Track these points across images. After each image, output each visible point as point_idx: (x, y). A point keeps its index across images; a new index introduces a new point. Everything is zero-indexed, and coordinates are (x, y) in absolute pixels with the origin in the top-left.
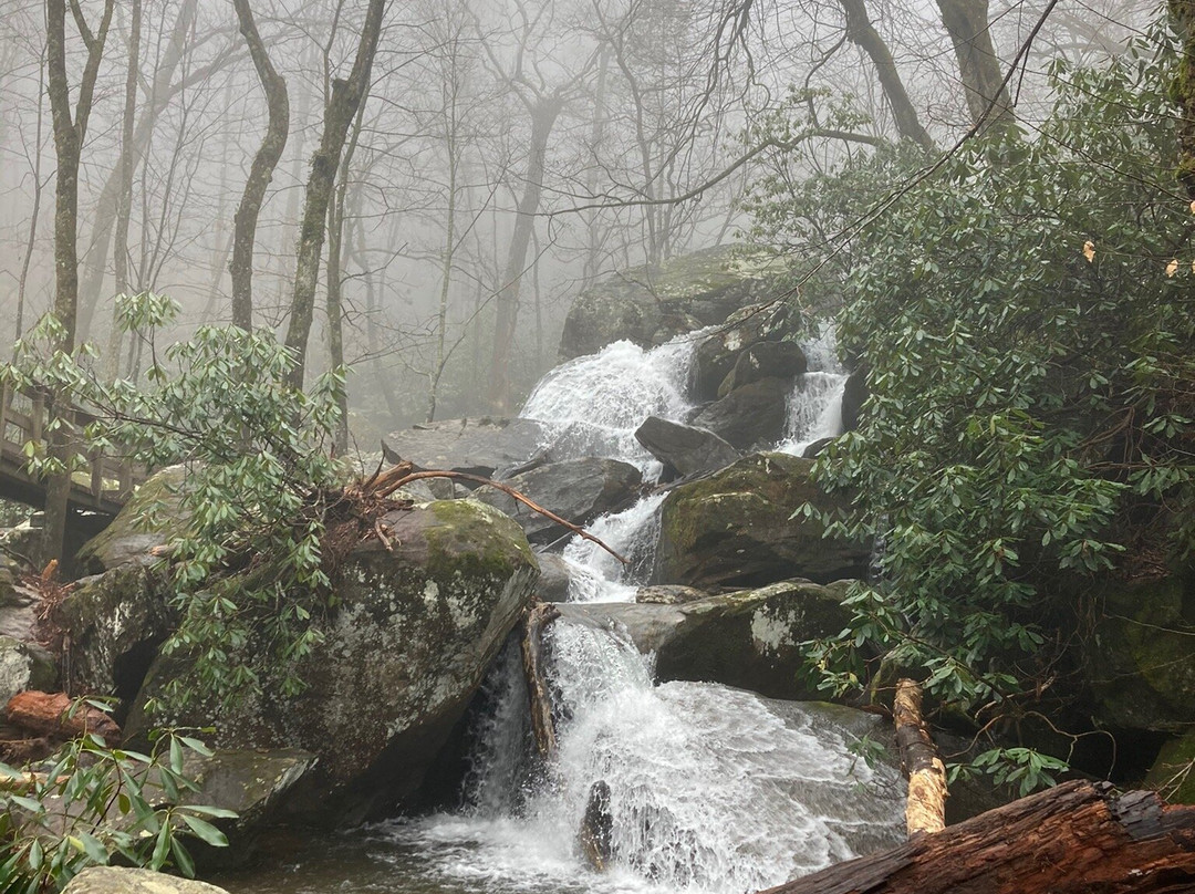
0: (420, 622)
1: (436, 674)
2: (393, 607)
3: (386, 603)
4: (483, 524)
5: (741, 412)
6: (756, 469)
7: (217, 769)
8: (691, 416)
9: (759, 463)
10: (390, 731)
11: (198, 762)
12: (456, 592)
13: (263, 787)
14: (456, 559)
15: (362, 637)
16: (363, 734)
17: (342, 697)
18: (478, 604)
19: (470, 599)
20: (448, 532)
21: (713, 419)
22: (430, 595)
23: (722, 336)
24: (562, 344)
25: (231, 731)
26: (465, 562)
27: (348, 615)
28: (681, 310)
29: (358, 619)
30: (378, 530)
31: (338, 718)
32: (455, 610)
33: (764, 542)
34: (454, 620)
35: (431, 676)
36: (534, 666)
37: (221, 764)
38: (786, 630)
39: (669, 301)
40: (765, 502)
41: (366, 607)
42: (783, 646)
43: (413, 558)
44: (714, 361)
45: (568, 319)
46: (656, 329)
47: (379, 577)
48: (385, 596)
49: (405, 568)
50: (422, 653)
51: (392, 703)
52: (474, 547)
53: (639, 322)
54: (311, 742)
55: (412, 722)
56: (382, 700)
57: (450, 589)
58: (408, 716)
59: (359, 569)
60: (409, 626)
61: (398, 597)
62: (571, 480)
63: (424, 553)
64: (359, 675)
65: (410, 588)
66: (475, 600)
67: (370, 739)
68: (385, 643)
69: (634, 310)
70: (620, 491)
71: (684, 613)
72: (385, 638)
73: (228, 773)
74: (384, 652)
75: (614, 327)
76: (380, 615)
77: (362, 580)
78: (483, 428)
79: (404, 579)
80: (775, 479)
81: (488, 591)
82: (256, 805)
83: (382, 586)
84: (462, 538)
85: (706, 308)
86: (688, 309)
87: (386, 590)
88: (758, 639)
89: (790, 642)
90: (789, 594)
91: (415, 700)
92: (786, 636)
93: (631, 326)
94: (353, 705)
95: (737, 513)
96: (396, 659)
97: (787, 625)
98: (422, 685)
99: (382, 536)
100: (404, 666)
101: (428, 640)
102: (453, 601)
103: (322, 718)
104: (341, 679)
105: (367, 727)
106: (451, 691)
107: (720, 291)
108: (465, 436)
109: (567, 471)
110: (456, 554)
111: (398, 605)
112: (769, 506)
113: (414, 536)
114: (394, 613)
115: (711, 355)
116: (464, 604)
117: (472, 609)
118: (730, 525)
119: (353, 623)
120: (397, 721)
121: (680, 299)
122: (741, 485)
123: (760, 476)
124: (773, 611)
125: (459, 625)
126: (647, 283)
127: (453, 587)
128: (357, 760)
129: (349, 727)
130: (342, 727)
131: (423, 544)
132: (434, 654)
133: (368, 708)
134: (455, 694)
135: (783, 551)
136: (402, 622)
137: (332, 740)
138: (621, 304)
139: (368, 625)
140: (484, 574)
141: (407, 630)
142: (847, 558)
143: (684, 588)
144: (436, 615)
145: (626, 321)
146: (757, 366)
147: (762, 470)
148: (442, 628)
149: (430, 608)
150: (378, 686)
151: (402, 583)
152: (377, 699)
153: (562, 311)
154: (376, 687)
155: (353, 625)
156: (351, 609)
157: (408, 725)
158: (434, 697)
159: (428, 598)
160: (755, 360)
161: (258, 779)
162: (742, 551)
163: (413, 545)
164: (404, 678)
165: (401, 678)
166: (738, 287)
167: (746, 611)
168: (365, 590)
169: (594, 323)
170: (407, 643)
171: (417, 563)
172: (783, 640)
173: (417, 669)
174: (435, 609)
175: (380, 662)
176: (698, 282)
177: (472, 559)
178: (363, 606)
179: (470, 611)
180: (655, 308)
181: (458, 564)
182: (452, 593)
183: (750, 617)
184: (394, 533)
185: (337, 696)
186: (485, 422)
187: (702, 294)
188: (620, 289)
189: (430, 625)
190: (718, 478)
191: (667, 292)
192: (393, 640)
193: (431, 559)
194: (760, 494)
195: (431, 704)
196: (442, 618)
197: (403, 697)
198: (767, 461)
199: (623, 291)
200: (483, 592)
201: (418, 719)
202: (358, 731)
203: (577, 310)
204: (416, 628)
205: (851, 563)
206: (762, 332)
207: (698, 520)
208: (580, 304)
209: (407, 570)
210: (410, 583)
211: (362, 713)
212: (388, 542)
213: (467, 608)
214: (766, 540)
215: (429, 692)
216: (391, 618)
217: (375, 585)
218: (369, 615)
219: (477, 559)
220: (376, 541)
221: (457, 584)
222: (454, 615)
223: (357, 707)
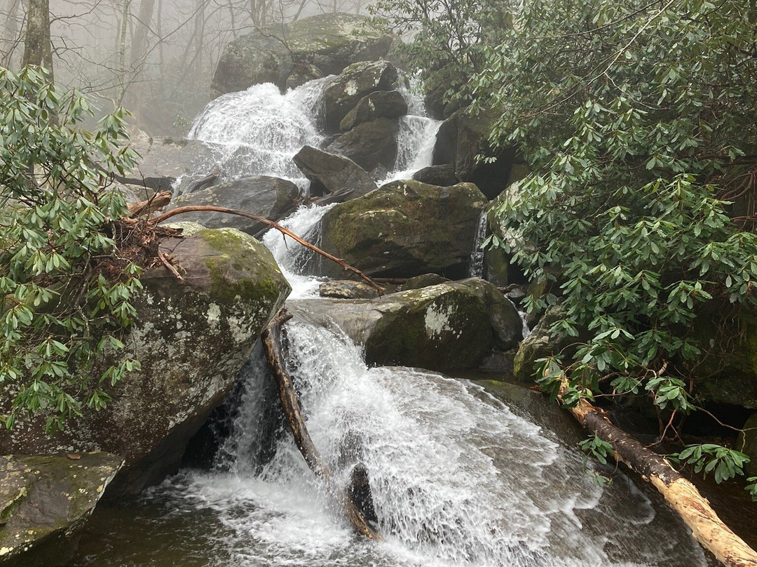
0: (203, 337)
1: (211, 377)
2: (179, 326)
3: (173, 322)
4: (250, 252)
5: (363, 143)
6: (397, 192)
7: (38, 480)
8: (325, 144)
9: (399, 187)
10: (172, 423)
11: (17, 473)
12: (236, 313)
13: (87, 497)
14: (235, 285)
15: (150, 349)
16: (147, 427)
17: (131, 399)
18: (254, 322)
19: (247, 318)
20: (225, 262)
21: (342, 147)
22: (213, 315)
23: (343, 84)
24: (214, 80)
25: (26, 426)
26: (243, 288)
27: (138, 332)
28: (307, 61)
29: (147, 336)
30: (163, 259)
31: (125, 414)
32: (234, 328)
33: (403, 246)
34: (233, 335)
35: (207, 378)
36: (278, 360)
37: (40, 474)
38: (446, 320)
39: (298, 53)
40: (404, 217)
41: (155, 326)
42: (443, 332)
43: (197, 284)
44: (337, 102)
45: (220, 61)
46: (290, 74)
47: (167, 299)
48: (173, 316)
49: (190, 292)
50: (203, 362)
51: (175, 402)
52: (248, 275)
53: (276, 68)
54: (101, 434)
55: (189, 415)
56: (166, 399)
57: (231, 311)
58: (186, 411)
59: (147, 293)
60: (193, 340)
61: (184, 317)
62: (251, 194)
63: (207, 280)
64: (146, 380)
65: (195, 309)
66: (251, 319)
67: (153, 429)
68: (170, 355)
69: (272, 59)
70: (287, 202)
71: (380, 312)
72: (171, 350)
73: (49, 483)
74: (169, 362)
75: (257, 71)
76: (168, 332)
77: (151, 303)
78: (166, 146)
79: (190, 302)
80: (410, 199)
81: (261, 311)
82: (84, 515)
83: (170, 308)
84: (237, 267)
85: (324, 61)
86: (312, 61)
87: (173, 311)
88: (429, 328)
89: (448, 328)
90: (449, 294)
91: (193, 398)
92: (446, 324)
93: (270, 71)
94: (140, 404)
95: (385, 225)
96: (180, 367)
97: (446, 316)
98: (200, 386)
99: (168, 265)
100: (186, 372)
101: (209, 352)
102: (233, 321)
103: (111, 414)
104: (130, 383)
105: (152, 421)
106: (219, 387)
107: (335, 49)
108: (152, 152)
109: (246, 187)
110: (234, 281)
111: (184, 324)
112: (407, 220)
113: (196, 264)
114: (180, 330)
115: (335, 97)
116: (243, 323)
117: (249, 326)
118: (381, 234)
119: (142, 339)
120: (178, 415)
121: (305, 53)
122: (387, 204)
123: (399, 197)
124: (439, 307)
125: (237, 339)
126: (282, 38)
127: (234, 310)
128: (141, 446)
129: (135, 421)
130: (128, 421)
131: (204, 272)
132: (213, 363)
133: (153, 406)
134: (221, 388)
135: (416, 253)
136: (187, 337)
137: (119, 431)
138: (263, 53)
139: (156, 340)
140: (258, 298)
141: (191, 344)
142: (457, 257)
143: (356, 283)
144: (218, 332)
145: (266, 66)
146: (374, 109)
147: (401, 193)
148: (223, 342)
149: (213, 326)
150: (162, 389)
151: (188, 306)
152: (161, 399)
153: (217, 55)
154: (161, 389)
155: (142, 340)
156: (141, 326)
157: (186, 417)
158: (207, 393)
159: (211, 318)
160: (372, 105)
161: (81, 490)
162: (388, 252)
163: (196, 272)
164: (187, 382)
165: (183, 382)
166: (348, 46)
167: (422, 308)
168: (152, 311)
169: (241, 66)
170: (191, 354)
171: (201, 288)
172: (443, 327)
173: (198, 375)
174: (217, 327)
175: (165, 369)
176: (317, 40)
177: (248, 285)
178: (152, 325)
179: (247, 328)
180: (288, 58)
181: (237, 289)
182: (232, 314)
183: (424, 312)
184: (178, 262)
185: (125, 397)
186: (168, 142)
187: (322, 50)
188: (260, 41)
189: (212, 340)
190: (369, 198)
191: (296, 46)
192: (178, 352)
193: (213, 285)
194: (400, 211)
195: (205, 399)
196: (222, 334)
197: (185, 397)
198: (405, 186)
199: (263, 44)
200: (257, 312)
201: (194, 411)
202: (143, 423)
203: (228, 56)
204: (199, 342)
205: (459, 261)
206: (374, 82)
207: (359, 230)
208: (230, 50)
209: (192, 295)
210: (195, 305)
211: (147, 410)
212: (174, 270)
213: (245, 326)
214: (405, 245)
215: (204, 390)
216: (177, 335)
217: (163, 307)
218: (157, 332)
219: (251, 283)
220: (162, 268)
221: (238, 307)
222: (233, 331)
223: (142, 405)
